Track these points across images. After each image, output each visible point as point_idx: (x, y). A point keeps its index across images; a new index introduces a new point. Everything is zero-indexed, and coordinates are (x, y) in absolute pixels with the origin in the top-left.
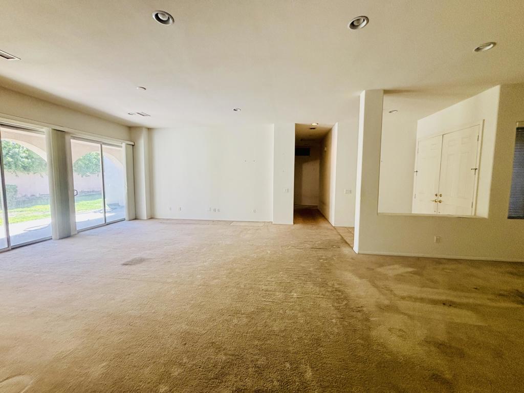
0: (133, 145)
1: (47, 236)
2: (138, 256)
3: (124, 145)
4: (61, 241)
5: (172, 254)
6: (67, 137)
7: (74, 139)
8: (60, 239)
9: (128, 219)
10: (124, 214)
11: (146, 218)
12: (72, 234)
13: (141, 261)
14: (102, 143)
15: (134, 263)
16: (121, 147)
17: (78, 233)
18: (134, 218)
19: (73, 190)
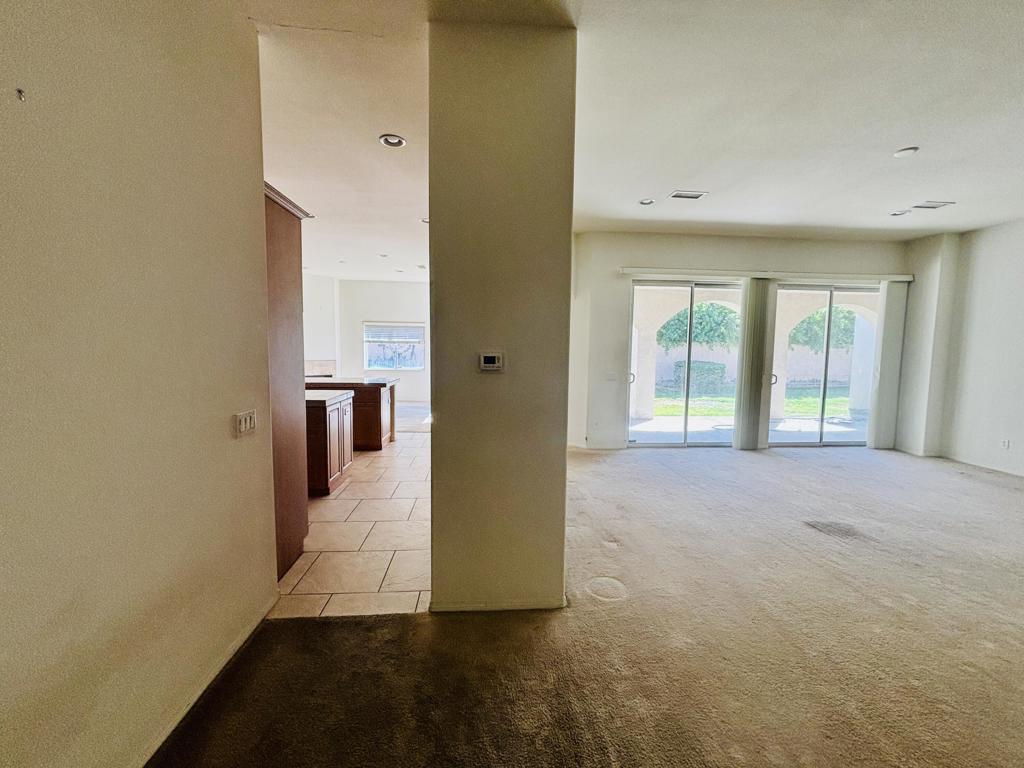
0: (909, 282)
1: (724, 441)
2: (846, 522)
3: (884, 285)
4: (741, 452)
5: (940, 553)
6: (772, 287)
7: (783, 288)
8: (742, 449)
9: (873, 446)
10: (865, 432)
11: (921, 453)
12: (759, 446)
13: (847, 532)
14: (832, 288)
15: (830, 531)
16: (877, 290)
17: (770, 447)
18: (891, 446)
19: (771, 375)
